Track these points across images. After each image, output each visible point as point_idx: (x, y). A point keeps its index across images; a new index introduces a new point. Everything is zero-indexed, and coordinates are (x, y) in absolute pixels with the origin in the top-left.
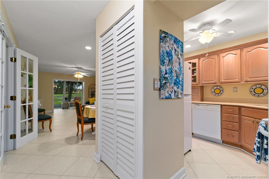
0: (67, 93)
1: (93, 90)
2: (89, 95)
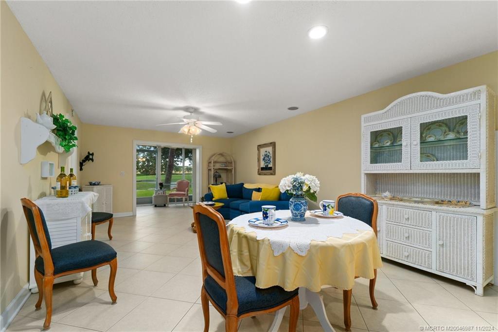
1: (218, 166)
2: (210, 177)
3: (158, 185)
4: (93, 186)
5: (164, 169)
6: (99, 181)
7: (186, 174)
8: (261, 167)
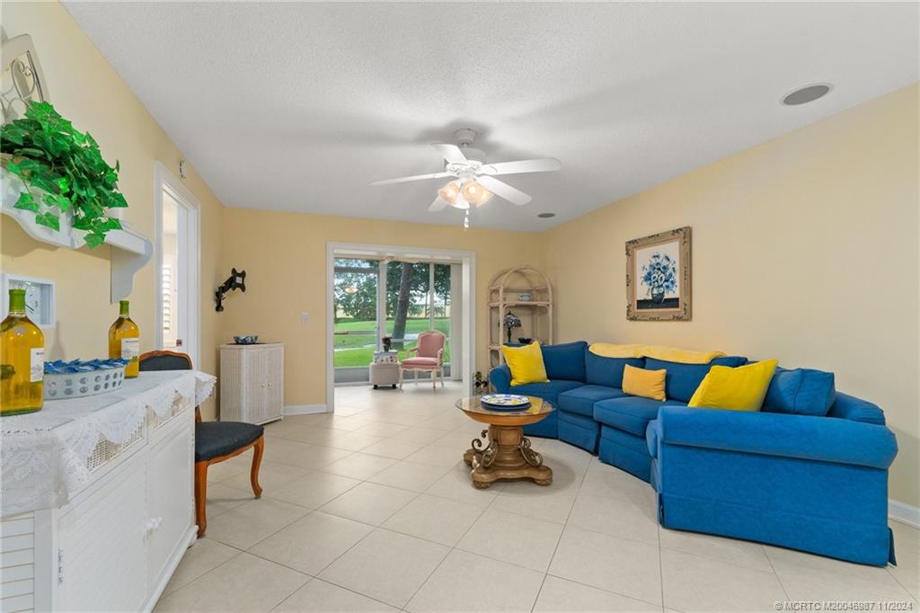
0: (390, 316)
1: (513, 299)
2: (495, 325)
3: (381, 341)
4: (240, 346)
5: (391, 309)
6: (254, 336)
7: (436, 318)
8: (639, 299)
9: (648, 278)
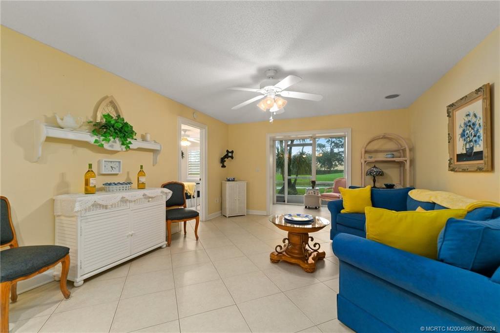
1: (381, 157)
4: (228, 182)
6: (233, 178)
8: (458, 153)
9: (463, 135)
